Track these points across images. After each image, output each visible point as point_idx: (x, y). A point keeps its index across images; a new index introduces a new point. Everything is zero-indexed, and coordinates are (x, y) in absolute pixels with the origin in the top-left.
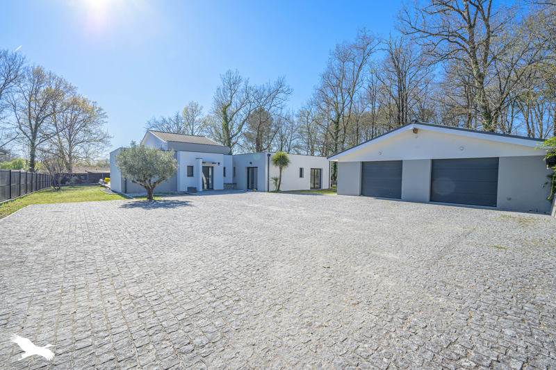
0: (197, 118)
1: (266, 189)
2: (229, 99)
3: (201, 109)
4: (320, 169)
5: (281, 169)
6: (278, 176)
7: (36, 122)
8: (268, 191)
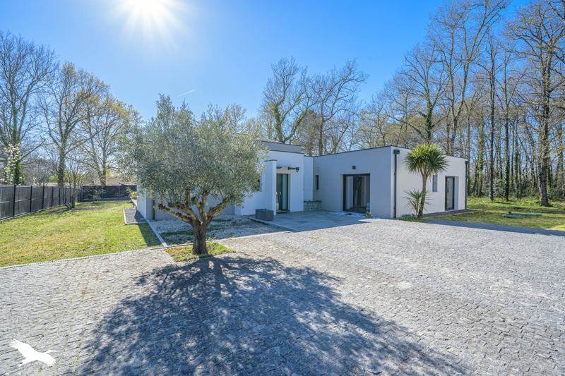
0: (239, 123)
1: (392, 216)
2: (282, 94)
3: (244, 113)
4: (453, 178)
5: (425, 176)
6: (421, 190)
7: (67, 128)
8: (395, 218)
